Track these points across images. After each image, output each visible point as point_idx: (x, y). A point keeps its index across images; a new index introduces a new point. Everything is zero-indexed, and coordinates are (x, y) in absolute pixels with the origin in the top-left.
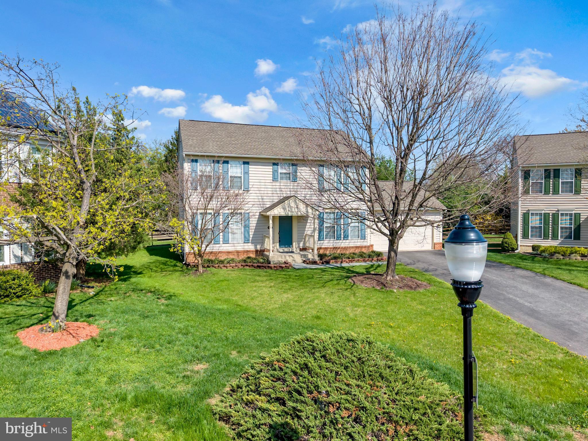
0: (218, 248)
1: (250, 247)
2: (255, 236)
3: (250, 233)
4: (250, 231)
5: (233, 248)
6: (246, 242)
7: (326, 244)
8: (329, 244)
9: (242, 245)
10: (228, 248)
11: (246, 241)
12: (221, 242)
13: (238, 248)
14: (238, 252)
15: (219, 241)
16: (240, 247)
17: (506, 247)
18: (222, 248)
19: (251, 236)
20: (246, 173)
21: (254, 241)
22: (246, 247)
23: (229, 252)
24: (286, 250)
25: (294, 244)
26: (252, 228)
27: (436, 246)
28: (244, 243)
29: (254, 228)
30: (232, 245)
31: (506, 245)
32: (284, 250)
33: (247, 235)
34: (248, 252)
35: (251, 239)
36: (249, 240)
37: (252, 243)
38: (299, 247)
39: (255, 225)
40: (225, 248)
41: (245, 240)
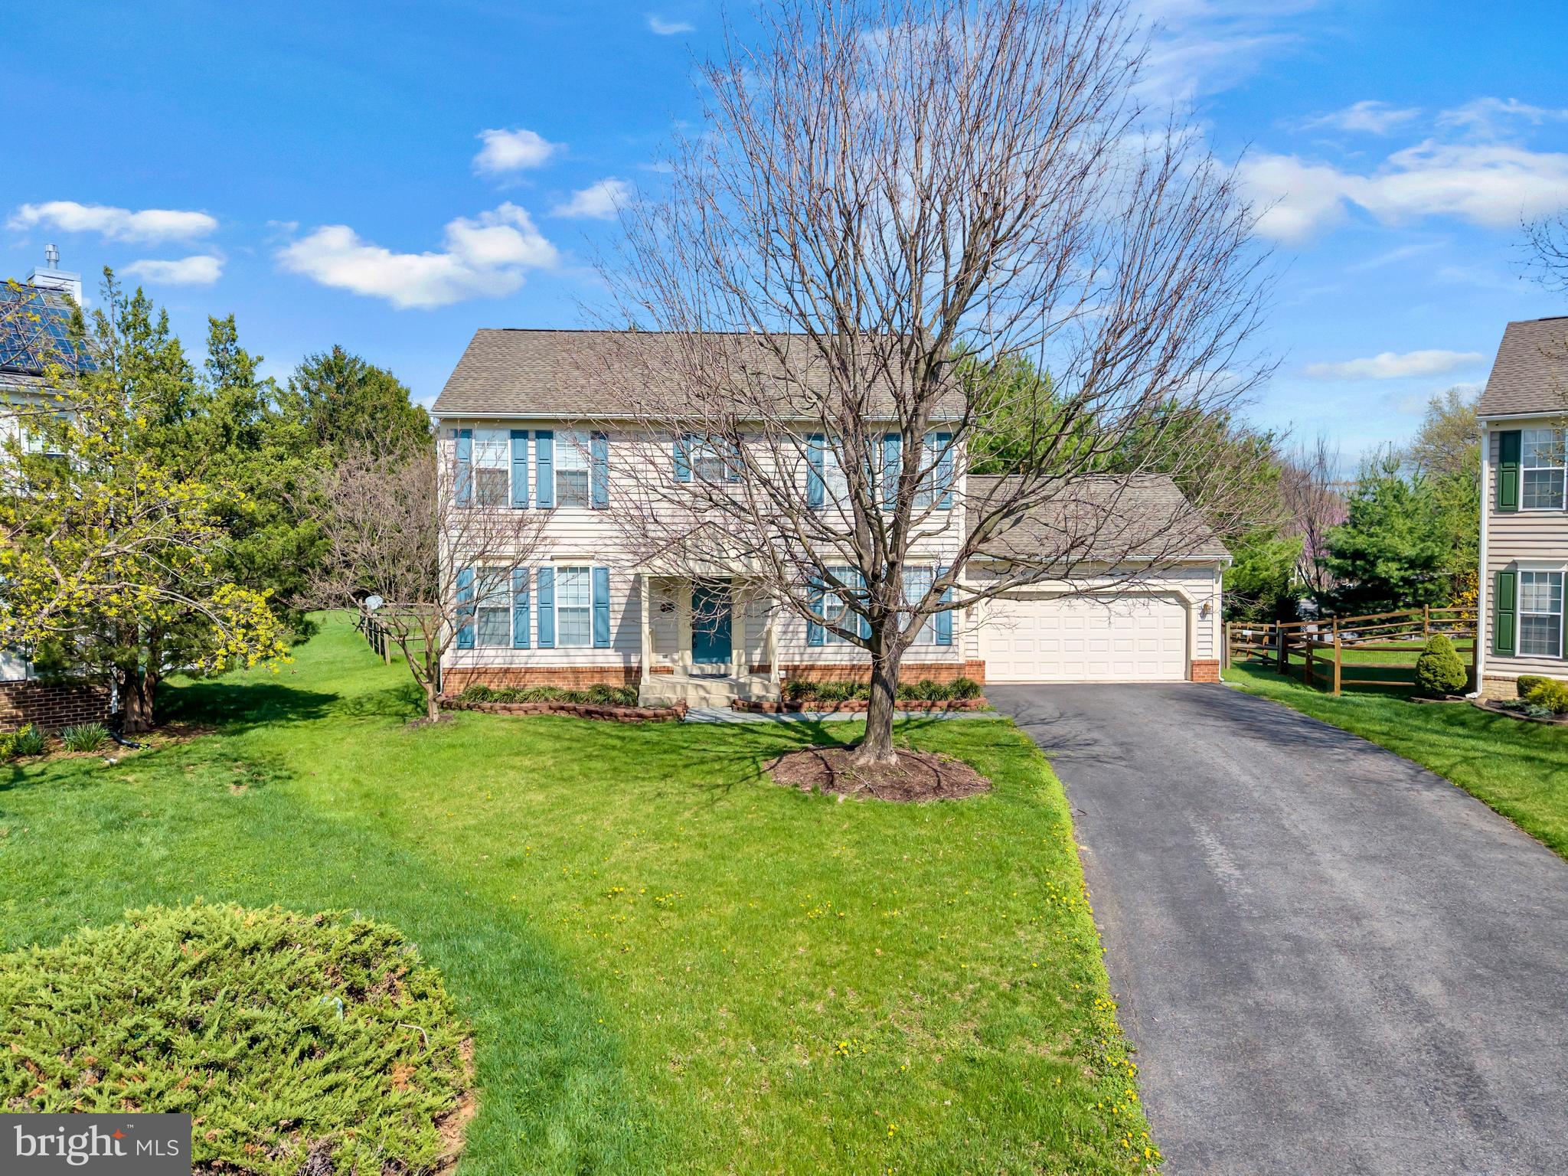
0: (524, 660)
1: (612, 659)
2: (623, 630)
3: (612, 622)
4: (612, 615)
5: (565, 660)
6: (600, 644)
7: (830, 657)
8: (839, 657)
9: (589, 652)
10: (550, 660)
11: (602, 643)
12: (534, 645)
13: (579, 659)
14: (576, 671)
15: (529, 641)
16: (583, 659)
17: (1427, 680)
18: (536, 660)
19: (614, 630)
20: (601, 463)
21: (621, 644)
22: (600, 659)
23: (552, 672)
24: (709, 669)
25: (735, 653)
26: (616, 607)
27: (1197, 670)
28: (595, 648)
29: (623, 607)
30: (562, 652)
31: (1427, 675)
32: (702, 669)
33: (601, 628)
34: (602, 671)
35: (613, 637)
36: (607, 641)
37: (617, 649)
38: (749, 661)
39: (624, 600)
40: (543, 660)
41: (596, 641)
